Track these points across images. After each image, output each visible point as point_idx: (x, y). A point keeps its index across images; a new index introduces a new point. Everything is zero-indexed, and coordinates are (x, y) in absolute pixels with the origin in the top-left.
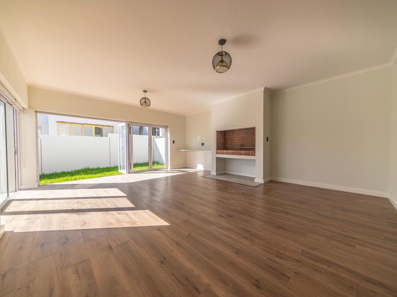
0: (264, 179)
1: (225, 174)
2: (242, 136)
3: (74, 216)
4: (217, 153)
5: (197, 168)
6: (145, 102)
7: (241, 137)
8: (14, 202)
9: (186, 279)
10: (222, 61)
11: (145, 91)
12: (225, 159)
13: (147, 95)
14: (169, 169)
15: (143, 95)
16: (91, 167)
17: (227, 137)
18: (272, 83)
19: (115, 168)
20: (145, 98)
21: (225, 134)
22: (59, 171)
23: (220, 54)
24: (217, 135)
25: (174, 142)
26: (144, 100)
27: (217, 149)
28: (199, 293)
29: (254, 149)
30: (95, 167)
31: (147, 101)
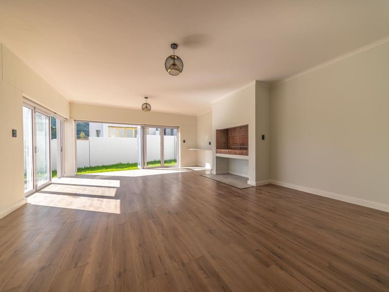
0: (256, 181)
1: (228, 174)
2: (242, 134)
3: (70, 198)
4: (216, 153)
5: (206, 166)
6: (146, 107)
7: (242, 136)
8: (52, 185)
9: (150, 263)
10: (174, 65)
11: (146, 98)
12: (228, 159)
13: (148, 101)
14: (179, 167)
15: (145, 101)
16: (123, 163)
17: (229, 136)
18: (264, 76)
19: (135, 165)
20: (146, 104)
21: (228, 132)
22: (101, 165)
23: (172, 58)
24: (217, 134)
25: (184, 141)
26: (145, 106)
27: (217, 148)
28: (154, 276)
29: (247, 149)
30: (126, 163)
31: (148, 106)
